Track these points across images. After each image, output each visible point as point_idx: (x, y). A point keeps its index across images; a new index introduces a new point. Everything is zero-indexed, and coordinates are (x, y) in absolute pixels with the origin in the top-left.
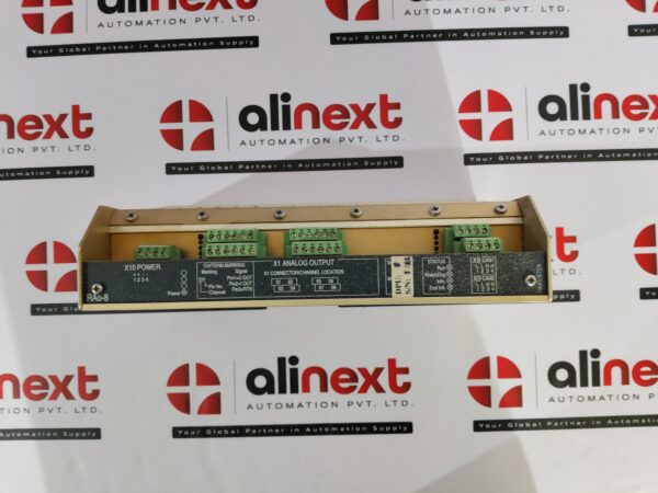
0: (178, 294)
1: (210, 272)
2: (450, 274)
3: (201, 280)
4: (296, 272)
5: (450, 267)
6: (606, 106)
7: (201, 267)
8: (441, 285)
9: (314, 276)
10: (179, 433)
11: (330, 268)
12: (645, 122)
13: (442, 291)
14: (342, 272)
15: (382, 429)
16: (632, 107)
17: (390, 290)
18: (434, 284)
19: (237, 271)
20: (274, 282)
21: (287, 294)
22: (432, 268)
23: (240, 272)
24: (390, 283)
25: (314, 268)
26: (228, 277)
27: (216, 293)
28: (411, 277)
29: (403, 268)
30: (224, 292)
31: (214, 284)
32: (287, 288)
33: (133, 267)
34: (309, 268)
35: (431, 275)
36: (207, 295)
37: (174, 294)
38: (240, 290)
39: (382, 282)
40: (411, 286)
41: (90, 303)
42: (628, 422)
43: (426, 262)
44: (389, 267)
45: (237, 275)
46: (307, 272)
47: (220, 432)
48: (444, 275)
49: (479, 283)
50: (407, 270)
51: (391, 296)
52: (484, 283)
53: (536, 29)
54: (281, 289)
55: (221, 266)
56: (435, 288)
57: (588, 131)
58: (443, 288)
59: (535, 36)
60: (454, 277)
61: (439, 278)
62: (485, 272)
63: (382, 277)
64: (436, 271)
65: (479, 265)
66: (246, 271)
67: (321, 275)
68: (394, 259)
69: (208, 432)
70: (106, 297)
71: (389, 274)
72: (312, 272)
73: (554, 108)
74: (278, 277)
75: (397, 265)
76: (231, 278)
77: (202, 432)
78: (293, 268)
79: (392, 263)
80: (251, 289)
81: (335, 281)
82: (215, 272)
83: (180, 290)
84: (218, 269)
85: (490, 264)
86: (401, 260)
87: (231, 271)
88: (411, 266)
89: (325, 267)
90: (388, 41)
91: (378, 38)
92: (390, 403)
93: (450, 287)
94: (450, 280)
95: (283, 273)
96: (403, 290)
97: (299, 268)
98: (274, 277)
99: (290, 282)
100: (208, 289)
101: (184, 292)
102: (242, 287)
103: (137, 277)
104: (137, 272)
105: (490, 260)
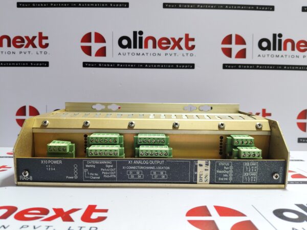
0: (72, 178)
1: (92, 166)
2: (231, 171)
3: (85, 170)
4: (142, 168)
5: (231, 167)
7: (86, 163)
8: (226, 177)
9: (152, 170)
11: (162, 166)
13: (226, 181)
14: (168, 168)
17: (196, 179)
18: (222, 177)
19: (107, 166)
20: (129, 173)
21: (136, 180)
22: (222, 168)
23: (109, 166)
24: (196, 175)
25: (152, 165)
26: (102, 169)
27: (94, 178)
28: (208, 172)
29: (204, 167)
30: (99, 178)
31: (94, 173)
32: (136, 176)
33: (46, 162)
34: (149, 165)
35: (220, 172)
36: (89, 179)
37: (70, 178)
38: (108, 176)
39: (192, 175)
40: (208, 178)
41: (22, 181)
43: (218, 164)
44: (196, 166)
45: (107, 168)
46: (148, 168)
48: (228, 172)
49: (247, 177)
50: (207, 168)
51: (196, 183)
52: (250, 177)
54: (132, 177)
55: (97, 163)
56: (222, 179)
58: (227, 179)
60: (233, 173)
61: (225, 174)
62: (251, 170)
63: (192, 172)
64: (223, 169)
65: (248, 167)
66: (112, 166)
67: (156, 170)
68: (199, 162)
70: (31, 178)
71: (196, 170)
72: (151, 168)
74: (131, 170)
75: (201, 165)
76: (104, 170)
78: (140, 165)
79: (198, 164)
80: (115, 176)
81: (164, 173)
82: (94, 166)
83: (74, 176)
84: (96, 164)
85: (254, 166)
86: (203, 162)
87: (104, 166)
88: (209, 166)
89: (158, 165)
93: (231, 179)
94: (231, 175)
95: (134, 168)
96: (204, 179)
97: (143, 165)
98: (128, 170)
99: (138, 173)
100: (89, 176)
101: (76, 177)
102: (110, 175)
103: (48, 167)
104: (48, 164)
105: (254, 164)
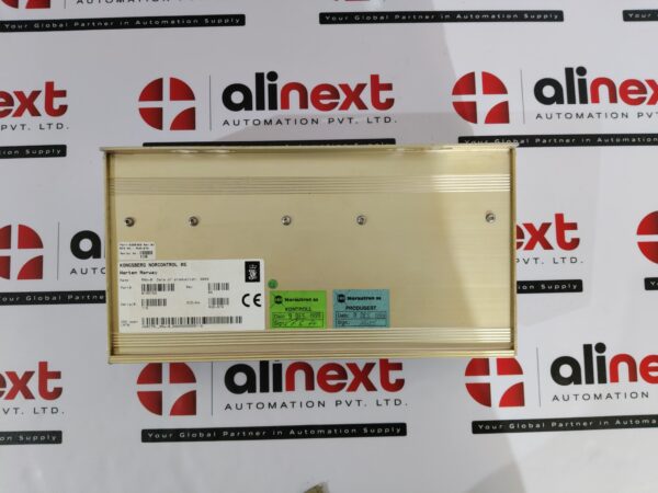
6: (603, 90)
10: (149, 436)
12: (644, 107)
15: (373, 431)
16: (630, 92)
42: (637, 422)
47: (194, 435)
53: (530, 13)
57: (586, 115)
59: (529, 20)
69: (182, 435)
73: (550, 92)
77: (175, 435)
90: (378, 21)
91: (368, 18)
92: (382, 402)
